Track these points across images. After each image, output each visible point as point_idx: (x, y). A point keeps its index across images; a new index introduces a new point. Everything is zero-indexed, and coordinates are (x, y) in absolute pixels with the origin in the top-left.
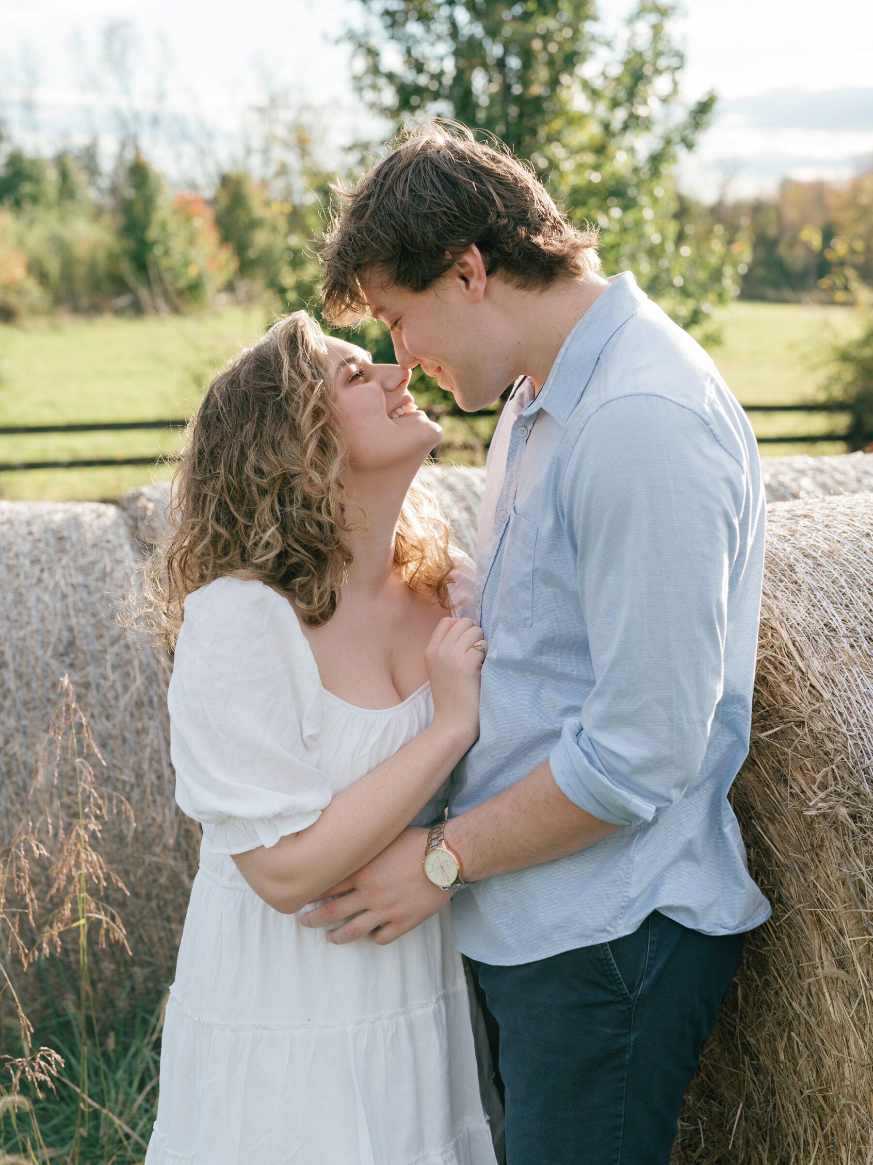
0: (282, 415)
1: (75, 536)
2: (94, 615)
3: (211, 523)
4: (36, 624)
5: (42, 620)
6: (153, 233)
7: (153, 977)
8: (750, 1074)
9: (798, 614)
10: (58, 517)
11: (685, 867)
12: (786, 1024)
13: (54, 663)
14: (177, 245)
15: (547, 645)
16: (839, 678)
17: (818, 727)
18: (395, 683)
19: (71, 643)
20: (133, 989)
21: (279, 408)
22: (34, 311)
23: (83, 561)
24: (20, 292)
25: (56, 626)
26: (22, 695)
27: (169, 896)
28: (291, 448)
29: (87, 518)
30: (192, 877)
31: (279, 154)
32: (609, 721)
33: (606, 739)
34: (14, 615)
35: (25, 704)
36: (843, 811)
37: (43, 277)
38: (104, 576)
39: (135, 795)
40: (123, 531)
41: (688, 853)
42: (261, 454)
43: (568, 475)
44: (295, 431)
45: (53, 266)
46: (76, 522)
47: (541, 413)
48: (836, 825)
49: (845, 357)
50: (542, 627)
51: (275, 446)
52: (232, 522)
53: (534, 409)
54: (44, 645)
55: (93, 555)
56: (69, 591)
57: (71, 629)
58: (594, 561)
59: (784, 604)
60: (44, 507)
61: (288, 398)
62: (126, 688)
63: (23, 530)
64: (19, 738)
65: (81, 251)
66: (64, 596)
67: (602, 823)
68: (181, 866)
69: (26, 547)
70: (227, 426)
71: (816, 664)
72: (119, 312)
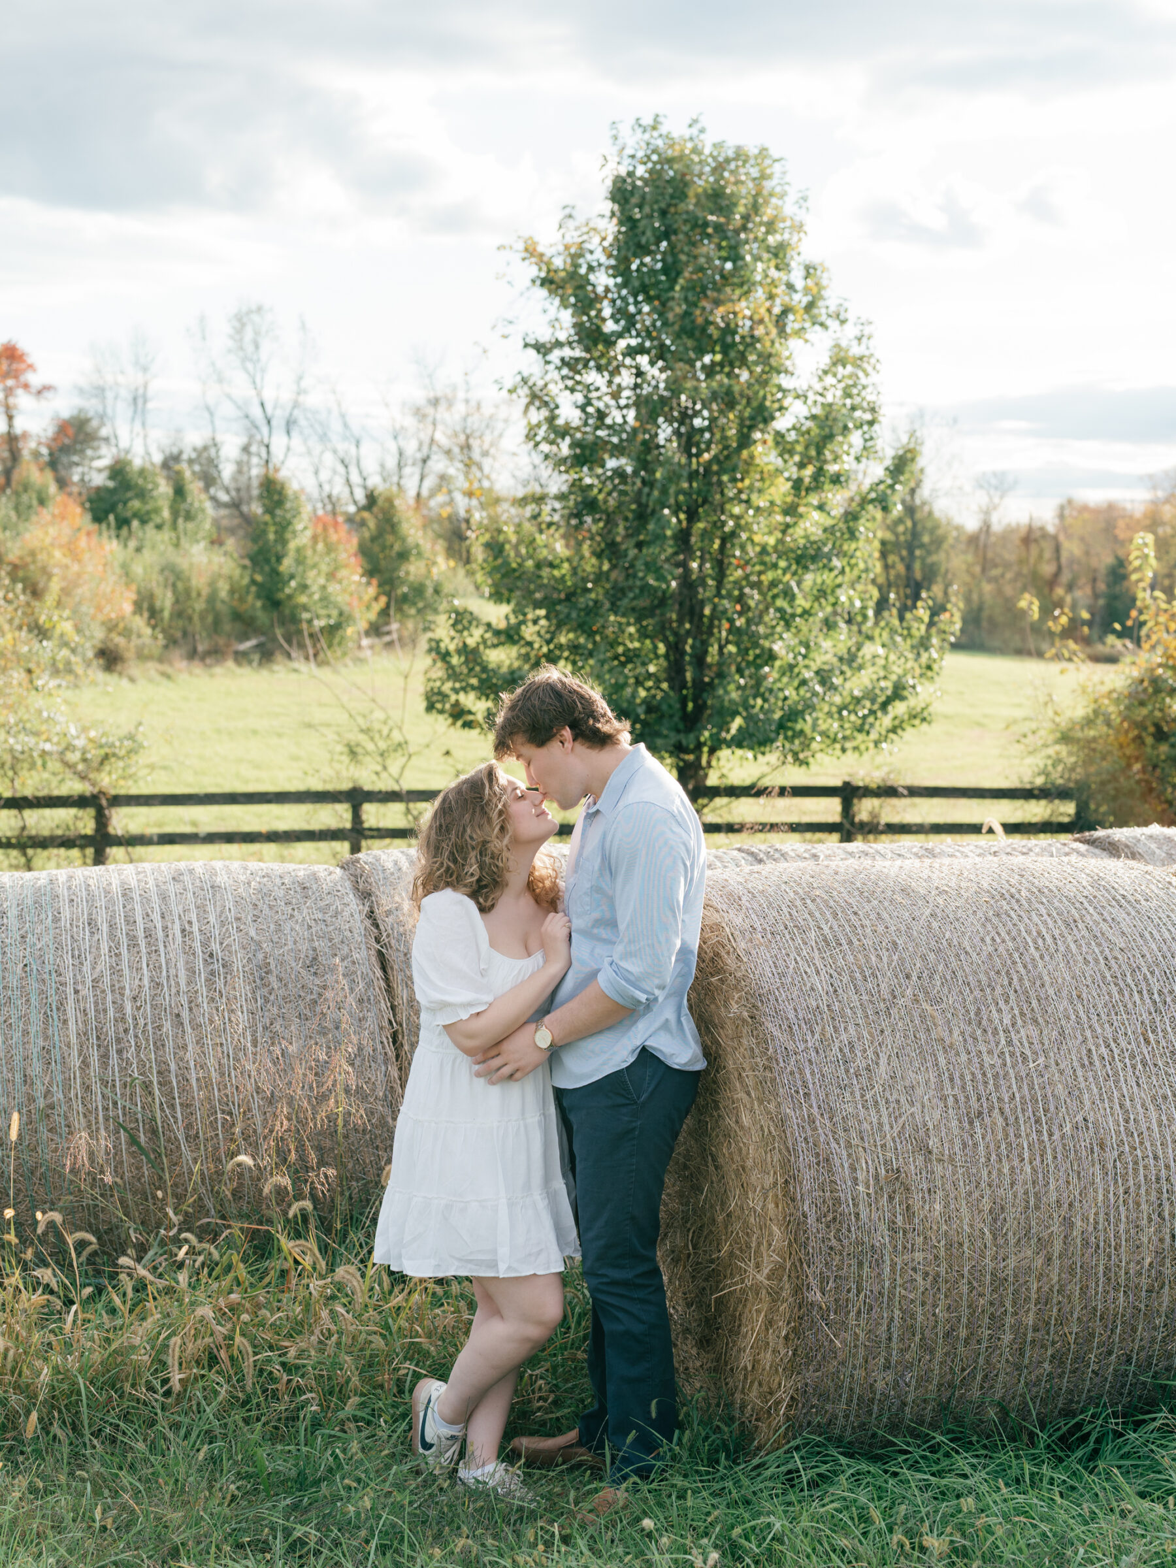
0: (484, 813)
1: (315, 887)
2: (330, 940)
3: (446, 862)
4: (290, 945)
5: (295, 942)
6: (287, 564)
7: (365, 1190)
8: (712, 1168)
9: (738, 921)
10: (301, 873)
11: (662, 1033)
12: (727, 1136)
13: (304, 972)
14: (315, 580)
15: (598, 923)
16: (754, 952)
17: (739, 974)
18: (526, 948)
19: (315, 959)
20: (351, 1198)
21: (482, 808)
22: (142, 656)
23: (322, 904)
24: (127, 633)
25: (304, 947)
26: (281, 992)
27: (378, 1132)
28: (487, 827)
29: (322, 874)
30: (395, 1119)
31: (439, 464)
32: (626, 955)
33: (624, 964)
34: (275, 939)
35: (284, 998)
36: (746, 1014)
37: (153, 613)
38: (336, 914)
39: (357, 1063)
40: (348, 884)
41: (665, 1026)
42: (473, 830)
43: (609, 838)
44: (489, 820)
45: (166, 601)
46: (315, 877)
47: (598, 812)
48: (744, 1020)
49: (1065, 738)
50: (596, 915)
51: (480, 827)
52: (455, 861)
53: (594, 809)
54: (297, 959)
55: (328, 900)
56: (313, 924)
57: (315, 950)
58: (620, 879)
59: (732, 915)
60: (291, 867)
61: (487, 804)
62: (352, 990)
63: (278, 881)
64: (280, 1021)
65: (199, 582)
66: (310, 927)
67: (623, 1007)
68: (387, 1111)
69: (281, 893)
70: (456, 814)
71: (743, 945)
72: (241, 658)
